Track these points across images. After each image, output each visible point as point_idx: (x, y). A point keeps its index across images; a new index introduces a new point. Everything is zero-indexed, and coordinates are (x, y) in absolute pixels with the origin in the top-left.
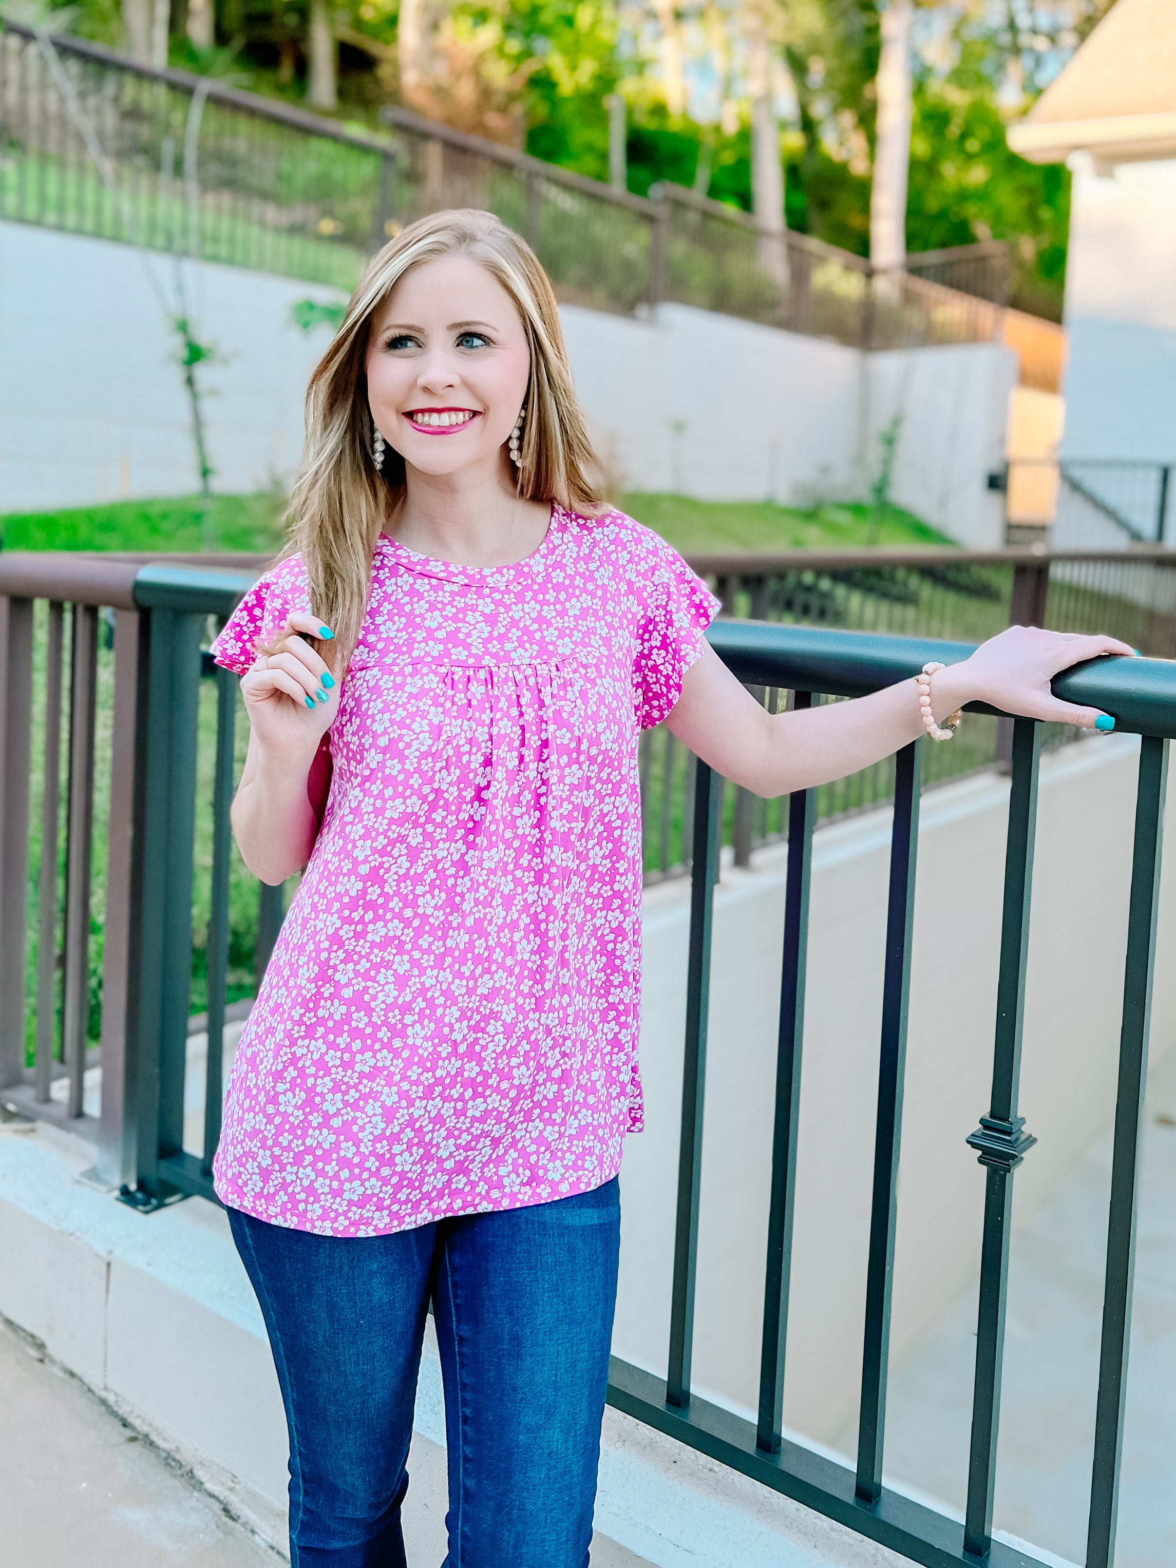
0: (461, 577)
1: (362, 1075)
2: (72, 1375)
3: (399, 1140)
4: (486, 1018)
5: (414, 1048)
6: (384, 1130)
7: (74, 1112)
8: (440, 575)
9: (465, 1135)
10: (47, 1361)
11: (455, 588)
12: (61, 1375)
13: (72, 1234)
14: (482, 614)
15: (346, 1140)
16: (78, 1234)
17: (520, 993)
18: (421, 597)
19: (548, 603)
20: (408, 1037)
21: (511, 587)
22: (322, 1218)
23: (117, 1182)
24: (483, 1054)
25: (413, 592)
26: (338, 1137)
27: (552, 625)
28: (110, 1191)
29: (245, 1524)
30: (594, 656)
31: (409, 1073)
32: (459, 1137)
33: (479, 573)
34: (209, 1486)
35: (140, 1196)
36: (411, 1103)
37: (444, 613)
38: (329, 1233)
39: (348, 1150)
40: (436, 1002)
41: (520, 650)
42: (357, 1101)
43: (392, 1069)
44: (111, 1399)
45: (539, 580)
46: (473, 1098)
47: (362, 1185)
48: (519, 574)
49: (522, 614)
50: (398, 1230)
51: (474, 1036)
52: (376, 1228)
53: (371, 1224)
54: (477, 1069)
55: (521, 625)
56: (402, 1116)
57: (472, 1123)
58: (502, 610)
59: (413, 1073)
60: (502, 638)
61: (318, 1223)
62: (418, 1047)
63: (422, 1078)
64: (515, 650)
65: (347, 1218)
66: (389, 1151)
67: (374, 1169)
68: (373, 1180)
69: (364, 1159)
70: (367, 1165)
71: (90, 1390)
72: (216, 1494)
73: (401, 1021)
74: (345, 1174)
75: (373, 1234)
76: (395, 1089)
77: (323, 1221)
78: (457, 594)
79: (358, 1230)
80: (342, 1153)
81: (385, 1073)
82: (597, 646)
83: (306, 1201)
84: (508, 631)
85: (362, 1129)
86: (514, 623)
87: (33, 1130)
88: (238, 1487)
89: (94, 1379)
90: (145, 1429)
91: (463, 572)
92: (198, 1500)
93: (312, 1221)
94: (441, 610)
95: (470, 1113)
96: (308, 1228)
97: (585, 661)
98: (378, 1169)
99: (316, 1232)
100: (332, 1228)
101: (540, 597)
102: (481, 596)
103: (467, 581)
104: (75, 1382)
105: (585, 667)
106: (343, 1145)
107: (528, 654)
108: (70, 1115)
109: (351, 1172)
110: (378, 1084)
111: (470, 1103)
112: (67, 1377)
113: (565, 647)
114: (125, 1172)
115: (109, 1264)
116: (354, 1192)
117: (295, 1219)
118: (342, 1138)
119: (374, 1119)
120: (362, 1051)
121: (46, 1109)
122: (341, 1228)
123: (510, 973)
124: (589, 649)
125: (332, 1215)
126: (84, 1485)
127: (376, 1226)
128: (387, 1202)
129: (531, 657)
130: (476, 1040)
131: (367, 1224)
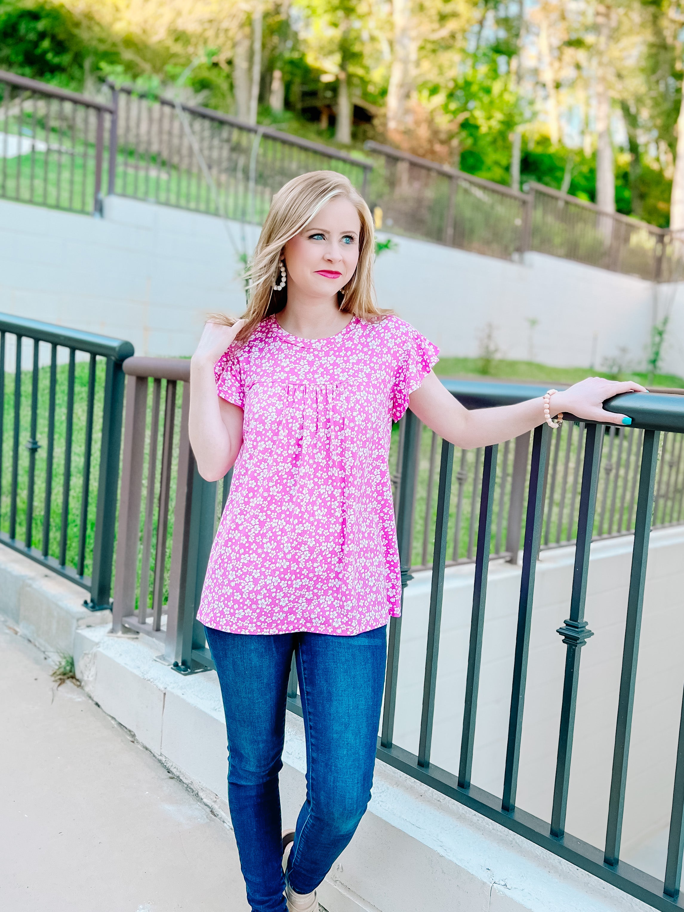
0: (301, 343)
1: (244, 564)
2: (147, 749)
3: (260, 593)
4: (300, 544)
5: (267, 554)
6: (253, 588)
7: (155, 629)
8: (292, 342)
9: (292, 596)
10: (135, 742)
11: (298, 349)
12: (141, 748)
13: (149, 680)
14: (308, 361)
15: (237, 592)
16: (151, 680)
17: (317, 534)
18: (283, 352)
19: (340, 356)
20: (264, 548)
21: (323, 349)
22: (226, 625)
23: (173, 661)
24: (299, 560)
25: (280, 349)
26: (233, 590)
27: (339, 366)
28: (169, 665)
29: (220, 818)
30: (358, 382)
31: (265, 564)
32: (290, 597)
33: (310, 342)
34: (205, 800)
35: (183, 667)
36: (266, 577)
37: (291, 360)
38: (229, 631)
39: (237, 596)
40: (277, 534)
41: (321, 378)
42: (241, 575)
43: (257, 562)
44: (163, 759)
45: (339, 345)
46: (295, 579)
47: (244, 611)
48: (329, 342)
49: (326, 361)
50: (260, 634)
51: (295, 551)
52: (249, 631)
53: (247, 629)
54: (297, 566)
55: (325, 367)
56: (262, 583)
57: (295, 590)
58: (317, 359)
59: (267, 564)
60: (315, 372)
61: (224, 627)
62: (269, 553)
63: (271, 566)
64: (319, 378)
65: (236, 625)
66: (256, 598)
67: (249, 605)
68: (249, 610)
69: (245, 600)
70: (246, 603)
71: (154, 756)
72: (208, 804)
73: (262, 541)
74: (236, 606)
75: (248, 634)
76: (258, 571)
77: (226, 626)
78: (298, 351)
79: (241, 631)
80: (235, 597)
81: (254, 564)
82: (362, 377)
83: (220, 617)
84: (318, 369)
85: (244, 587)
86: (321, 365)
87: (137, 638)
88: (218, 800)
89: (157, 752)
90: (177, 774)
91: (303, 342)
92: (199, 806)
93: (222, 626)
94: (290, 359)
95: (294, 586)
96: (220, 628)
97: (352, 384)
98: (251, 605)
99: (223, 630)
100: (230, 629)
101: (337, 353)
102: (309, 353)
103: (303, 346)
104: (148, 752)
105: (351, 386)
106: (235, 594)
107: (324, 380)
108: (153, 629)
109: (239, 606)
110: (251, 568)
111: (294, 582)
112: (145, 750)
113: (343, 377)
114: (177, 656)
115: (165, 694)
116: (240, 614)
117: (215, 624)
118: (235, 591)
119: (249, 584)
120: (244, 554)
121: (143, 626)
122: (234, 630)
123: (312, 524)
124: (356, 378)
125: (230, 623)
126: (147, 793)
127: (249, 630)
128: (255, 620)
129: (326, 381)
130: (296, 553)
131: (246, 629)
